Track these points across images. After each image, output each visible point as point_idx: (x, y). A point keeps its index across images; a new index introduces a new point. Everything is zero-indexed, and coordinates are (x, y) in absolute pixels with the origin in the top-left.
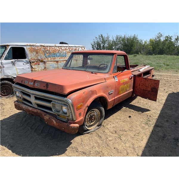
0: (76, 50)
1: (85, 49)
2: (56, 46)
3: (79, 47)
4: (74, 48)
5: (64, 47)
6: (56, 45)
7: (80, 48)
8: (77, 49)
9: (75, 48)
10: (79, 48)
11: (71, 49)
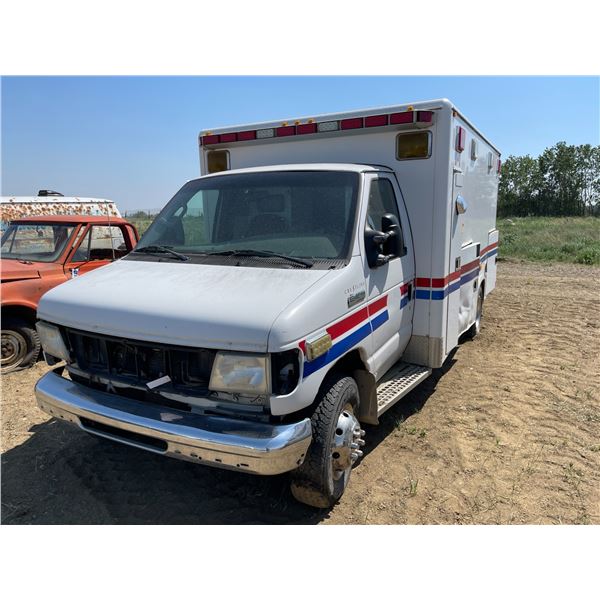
0: (80, 210)
1: (111, 207)
2: (13, 204)
3: (92, 202)
4: (73, 206)
5: (41, 204)
6: (14, 201)
7: (96, 206)
8: (85, 207)
9: (79, 206)
10: (90, 205)
11: (61, 210)
